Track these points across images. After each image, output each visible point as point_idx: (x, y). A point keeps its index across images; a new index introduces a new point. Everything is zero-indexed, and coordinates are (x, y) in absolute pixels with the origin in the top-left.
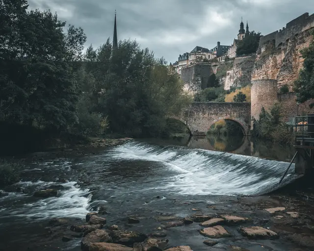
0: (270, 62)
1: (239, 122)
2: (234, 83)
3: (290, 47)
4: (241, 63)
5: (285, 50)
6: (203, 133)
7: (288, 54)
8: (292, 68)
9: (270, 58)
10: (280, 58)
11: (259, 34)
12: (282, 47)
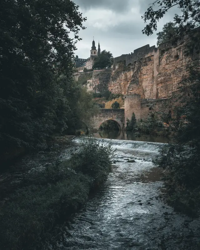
0: (122, 76)
1: (117, 121)
2: (93, 89)
3: (137, 67)
4: (98, 75)
5: (133, 69)
6: (96, 129)
7: (136, 72)
8: (138, 82)
9: (122, 74)
10: (130, 74)
11: (109, 52)
12: (131, 67)
